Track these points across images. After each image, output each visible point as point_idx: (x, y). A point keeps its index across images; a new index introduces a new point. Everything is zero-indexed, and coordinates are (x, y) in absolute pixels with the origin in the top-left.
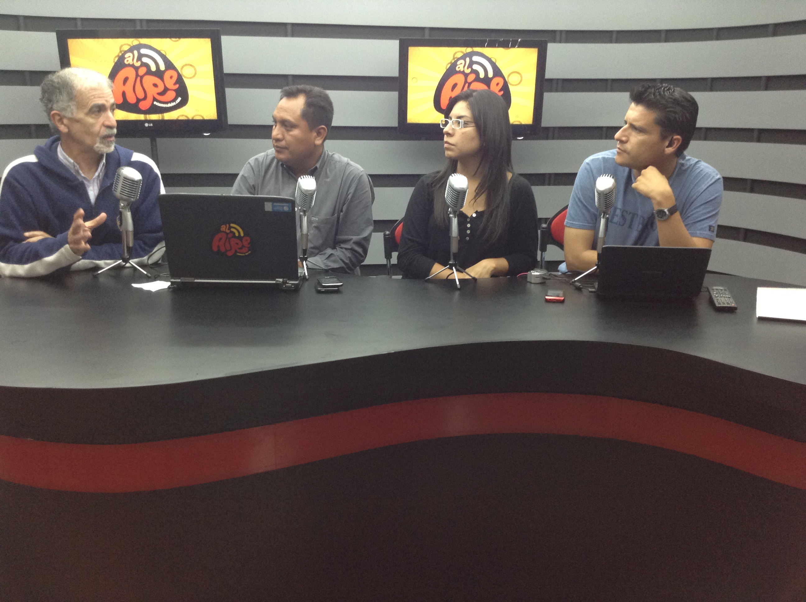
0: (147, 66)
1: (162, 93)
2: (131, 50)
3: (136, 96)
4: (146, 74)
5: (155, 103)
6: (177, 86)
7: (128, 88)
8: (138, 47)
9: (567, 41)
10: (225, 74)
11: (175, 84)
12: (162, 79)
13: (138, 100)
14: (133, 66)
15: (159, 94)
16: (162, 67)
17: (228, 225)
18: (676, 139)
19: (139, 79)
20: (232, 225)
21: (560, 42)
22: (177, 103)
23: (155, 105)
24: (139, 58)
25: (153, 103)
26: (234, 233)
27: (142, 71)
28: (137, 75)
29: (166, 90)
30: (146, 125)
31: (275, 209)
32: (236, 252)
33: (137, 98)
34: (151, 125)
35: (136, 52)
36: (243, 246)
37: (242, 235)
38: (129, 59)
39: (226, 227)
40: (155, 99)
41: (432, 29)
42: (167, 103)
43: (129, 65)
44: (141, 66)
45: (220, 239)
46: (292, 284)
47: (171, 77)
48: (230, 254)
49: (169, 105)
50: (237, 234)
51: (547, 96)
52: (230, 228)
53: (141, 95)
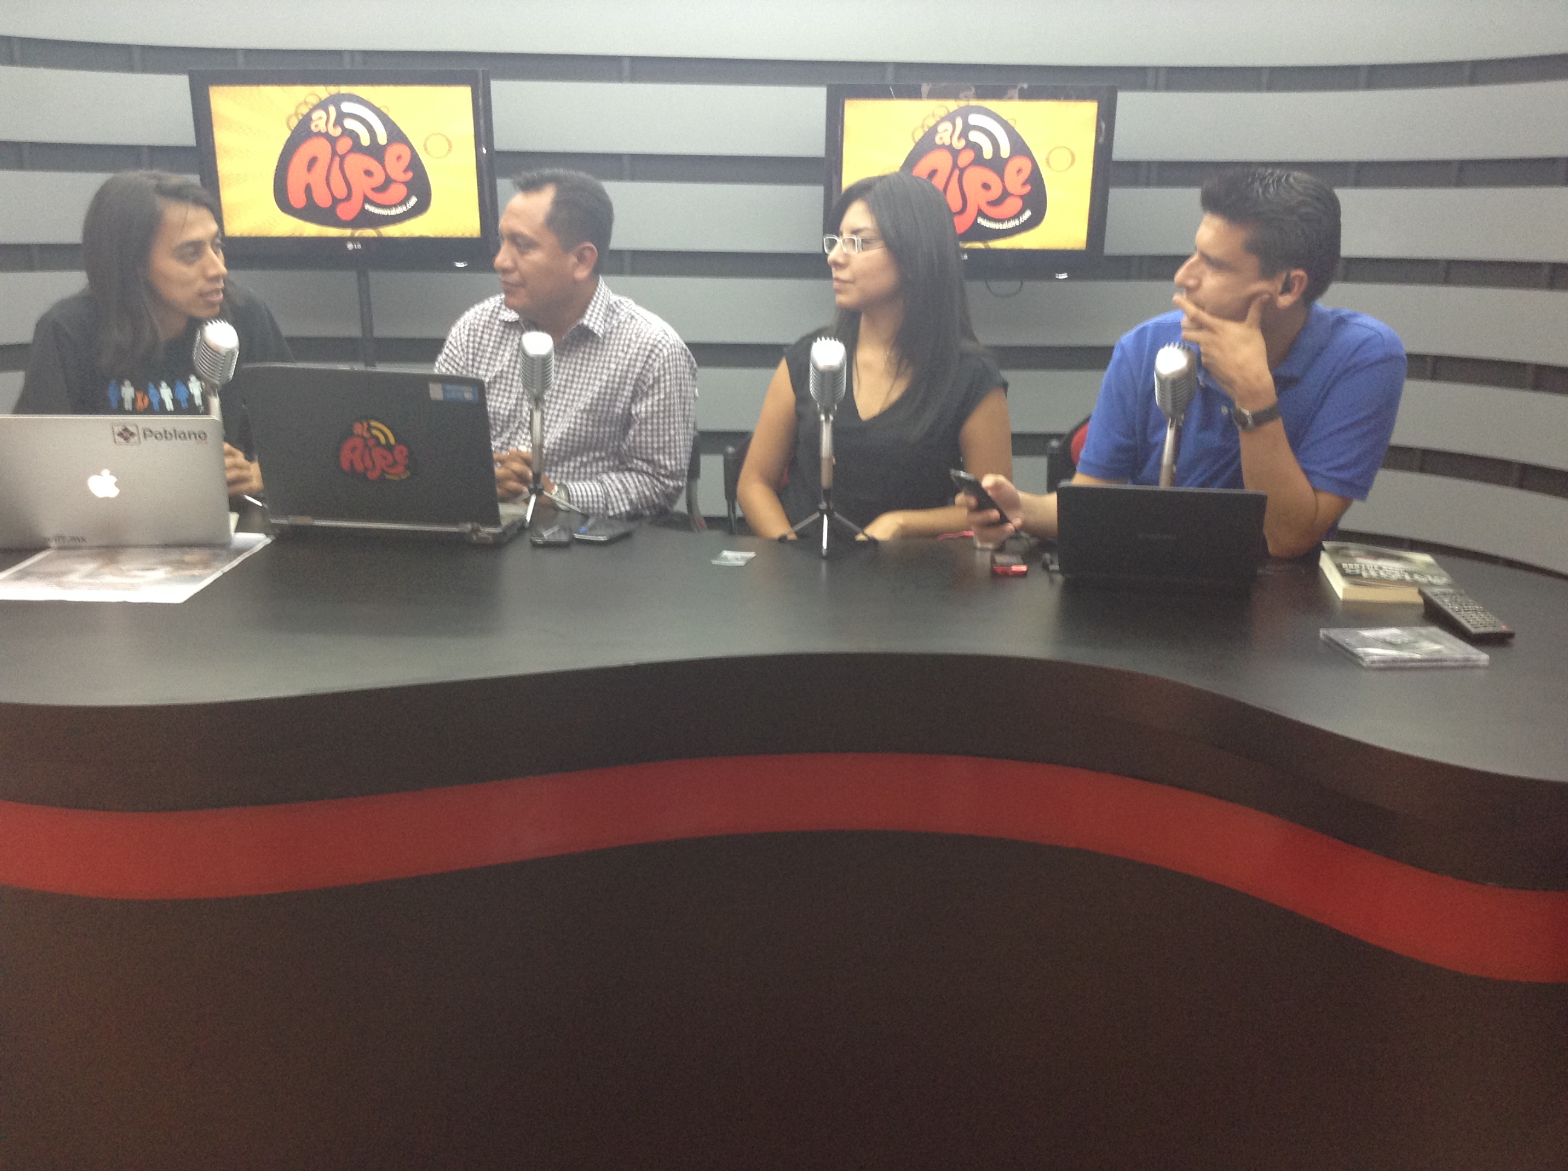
0: (354, 136)
1: (382, 189)
2: (323, 105)
3: (332, 194)
4: (351, 151)
5: (367, 207)
6: (410, 175)
7: (318, 179)
8: (336, 100)
9: (1169, 87)
10: (499, 153)
11: (405, 171)
12: (381, 161)
13: (336, 201)
14: (326, 135)
15: (376, 190)
16: (382, 139)
17: (365, 424)
18: (1294, 277)
19: (337, 159)
20: (373, 423)
21: (1156, 88)
22: (409, 207)
23: (367, 210)
24: (339, 122)
25: (363, 207)
26: (377, 438)
27: (344, 145)
28: (334, 153)
29: (388, 181)
30: (350, 246)
31: (448, 396)
32: (383, 471)
33: (333, 197)
34: (359, 246)
35: (332, 110)
36: (395, 463)
37: (392, 440)
38: (320, 122)
39: (363, 426)
40: (367, 200)
41: (900, 66)
42: (389, 207)
43: (319, 134)
44: (343, 134)
45: (353, 450)
46: (489, 534)
47: (399, 158)
48: (373, 475)
49: (393, 212)
50: (383, 440)
51: (1117, 195)
52: (370, 427)
53: (340, 191)
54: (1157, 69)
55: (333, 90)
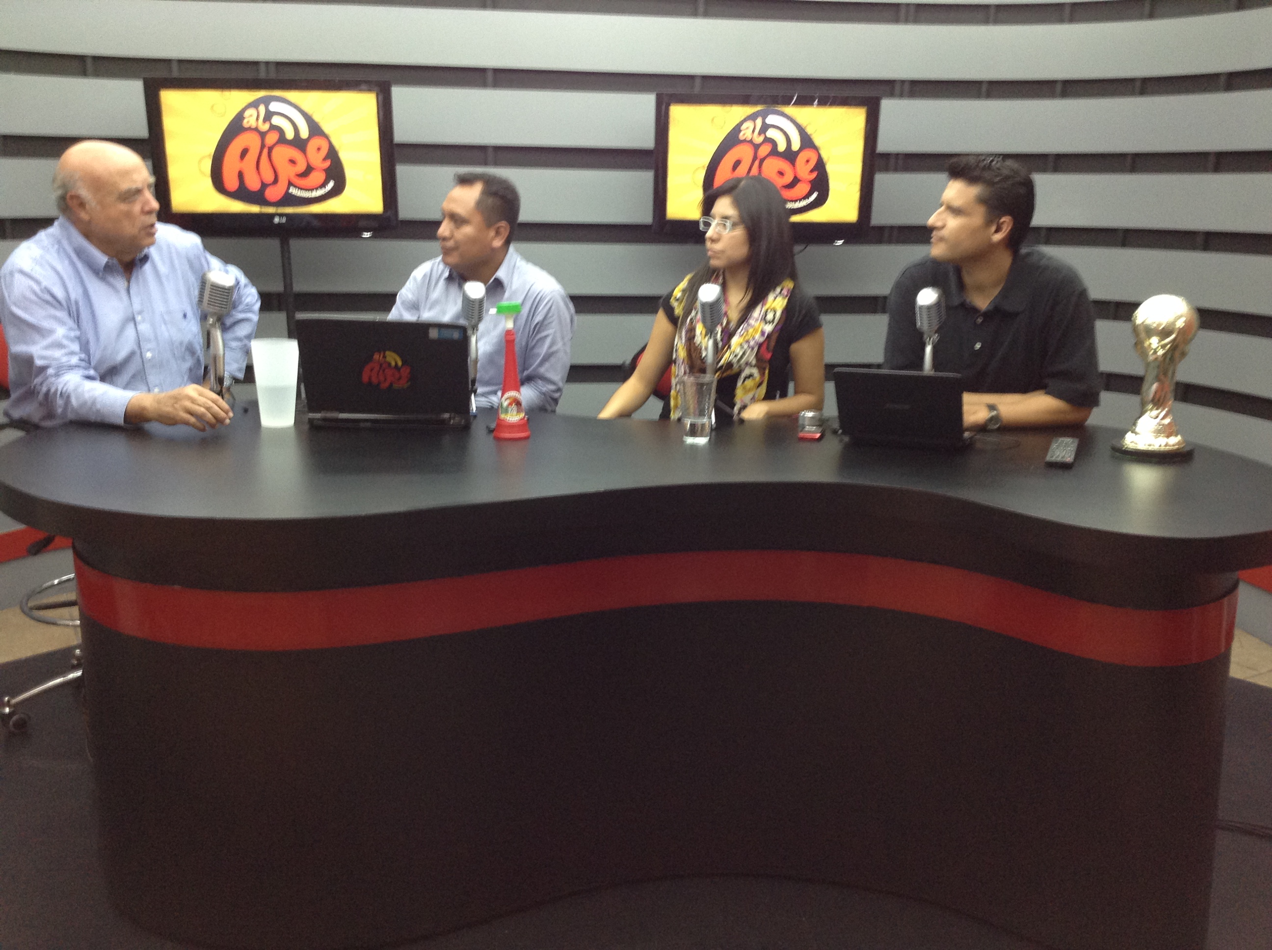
0: (280, 131)
1: (304, 174)
2: (254, 106)
3: (261, 179)
4: (277, 143)
5: (291, 190)
6: (328, 163)
7: (249, 167)
8: (265, 102)
9: (912, 96)
10: (396, 144)
11: (324, 160)
12: (303, 151)
13: (265, 185)
14: (256, 130)
15: (298, 175)
16: (305, 134)
17: (382, 354)
19: (266, 150)
20: (388, 353)
21: (901, 97)
22: (327, 190)
23: (292, 193)
24: (267, 119)
25: (287, 190)
27: (272, 138)
28: (264, 144)
29: (310, 169)
30: (277, 221)
32: (392, 382)
33: (263, 182)
34: (284, 221)
35: (262, 108)
36: (400, 378)
37: (400, 364)
38: (251, 119)
39: (380, 355)
40: (291, 184)
41: (705, 78)
42: (310, 190)
43: (251, 129)
44: (270, 129)
45: (372, 370)
47: (318, 149)
49: (314, 194)
50: (393, 364)
51: (881, 179)
53: (269, 177)
54: (903, 82)
55: (261, 94)
